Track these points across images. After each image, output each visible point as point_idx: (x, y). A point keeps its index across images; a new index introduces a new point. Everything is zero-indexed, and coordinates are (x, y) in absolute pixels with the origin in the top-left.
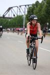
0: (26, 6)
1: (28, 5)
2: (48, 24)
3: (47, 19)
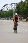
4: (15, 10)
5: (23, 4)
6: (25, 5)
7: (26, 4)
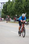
0: (2, 3)
1: (3, 3)
2: (16, 15)
3: (16, 12)
4: (2, 10)
5: (10, 4)
6: (12, 4)
7: (14, 3)
